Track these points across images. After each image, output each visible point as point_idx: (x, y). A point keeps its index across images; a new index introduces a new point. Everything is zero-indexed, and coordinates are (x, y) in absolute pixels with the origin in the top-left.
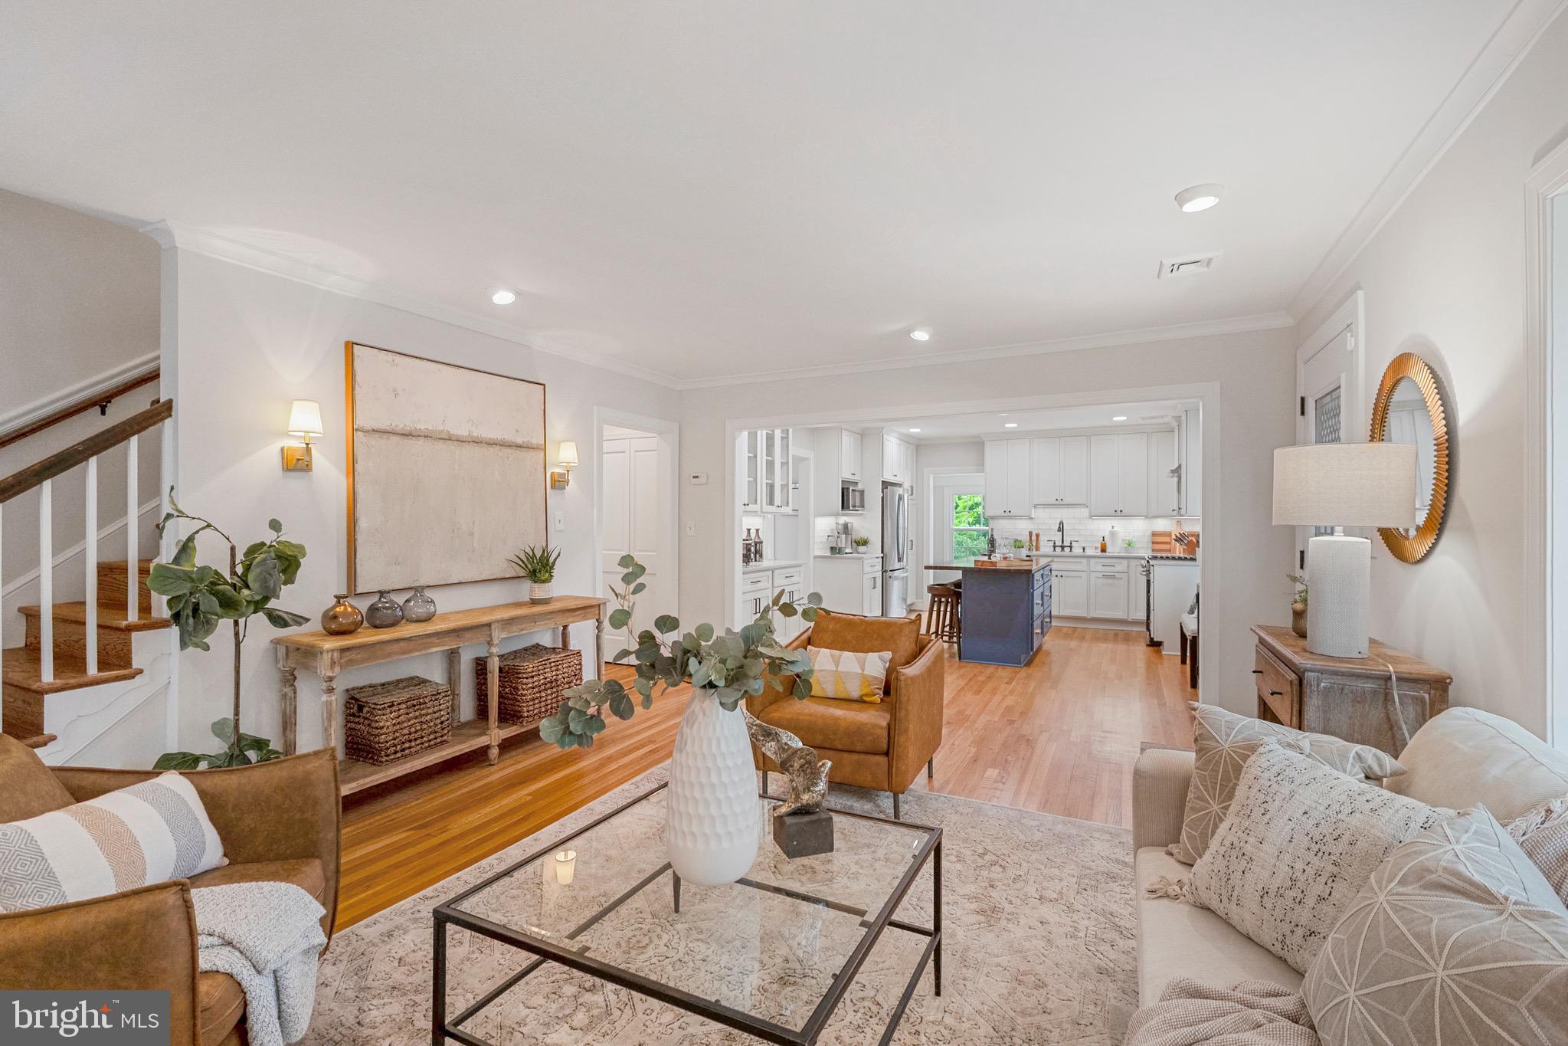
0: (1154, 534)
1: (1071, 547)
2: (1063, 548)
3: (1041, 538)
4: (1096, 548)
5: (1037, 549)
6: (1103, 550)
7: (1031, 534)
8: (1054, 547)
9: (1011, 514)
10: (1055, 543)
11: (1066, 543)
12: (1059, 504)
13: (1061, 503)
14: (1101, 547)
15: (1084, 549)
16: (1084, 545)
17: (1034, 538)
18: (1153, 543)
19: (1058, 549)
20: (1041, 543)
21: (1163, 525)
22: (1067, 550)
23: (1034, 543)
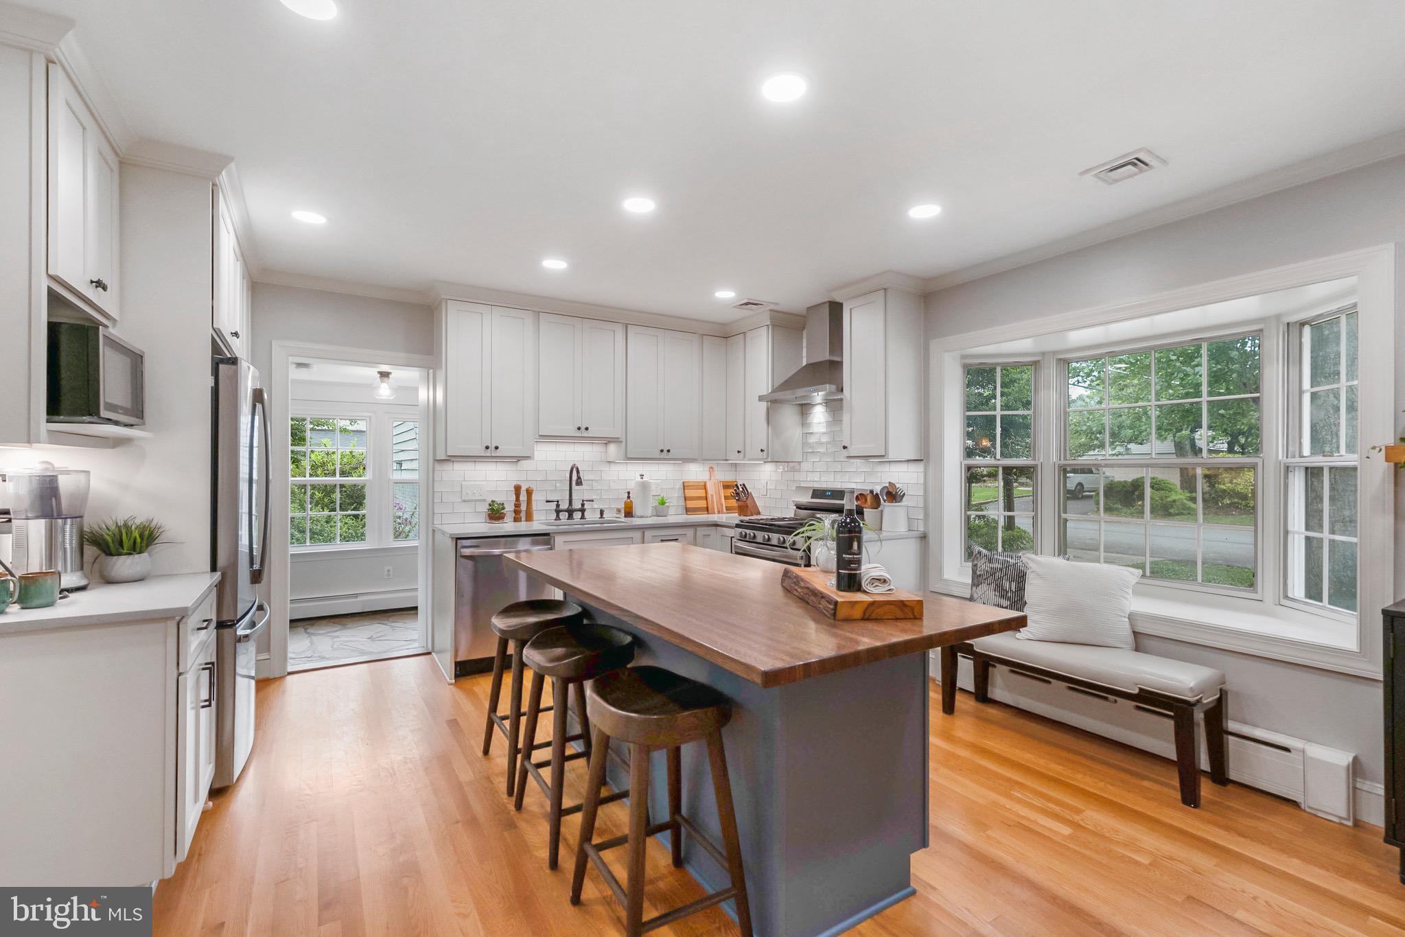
0: (685, 486)
1: (583, 510)
2: (570, 513)
3: (534, 497)
4: (619, 511)
5: (529, 518)
6: (629, 514)
7: (517, 489)
8: (558, 511)
9: (498, 453)
10: (558, 506)
11: (577, 505)
12: (582, 435)
13: (585, 434)
14: (625, 508)
15: (602, 512)
16: (601, 507)
17: (523, 497)
18: (685, 499)
19: (564, 516)
20: (534, 506)
21: (696, 472)
22: (577, 515)
23: (523, 507)
